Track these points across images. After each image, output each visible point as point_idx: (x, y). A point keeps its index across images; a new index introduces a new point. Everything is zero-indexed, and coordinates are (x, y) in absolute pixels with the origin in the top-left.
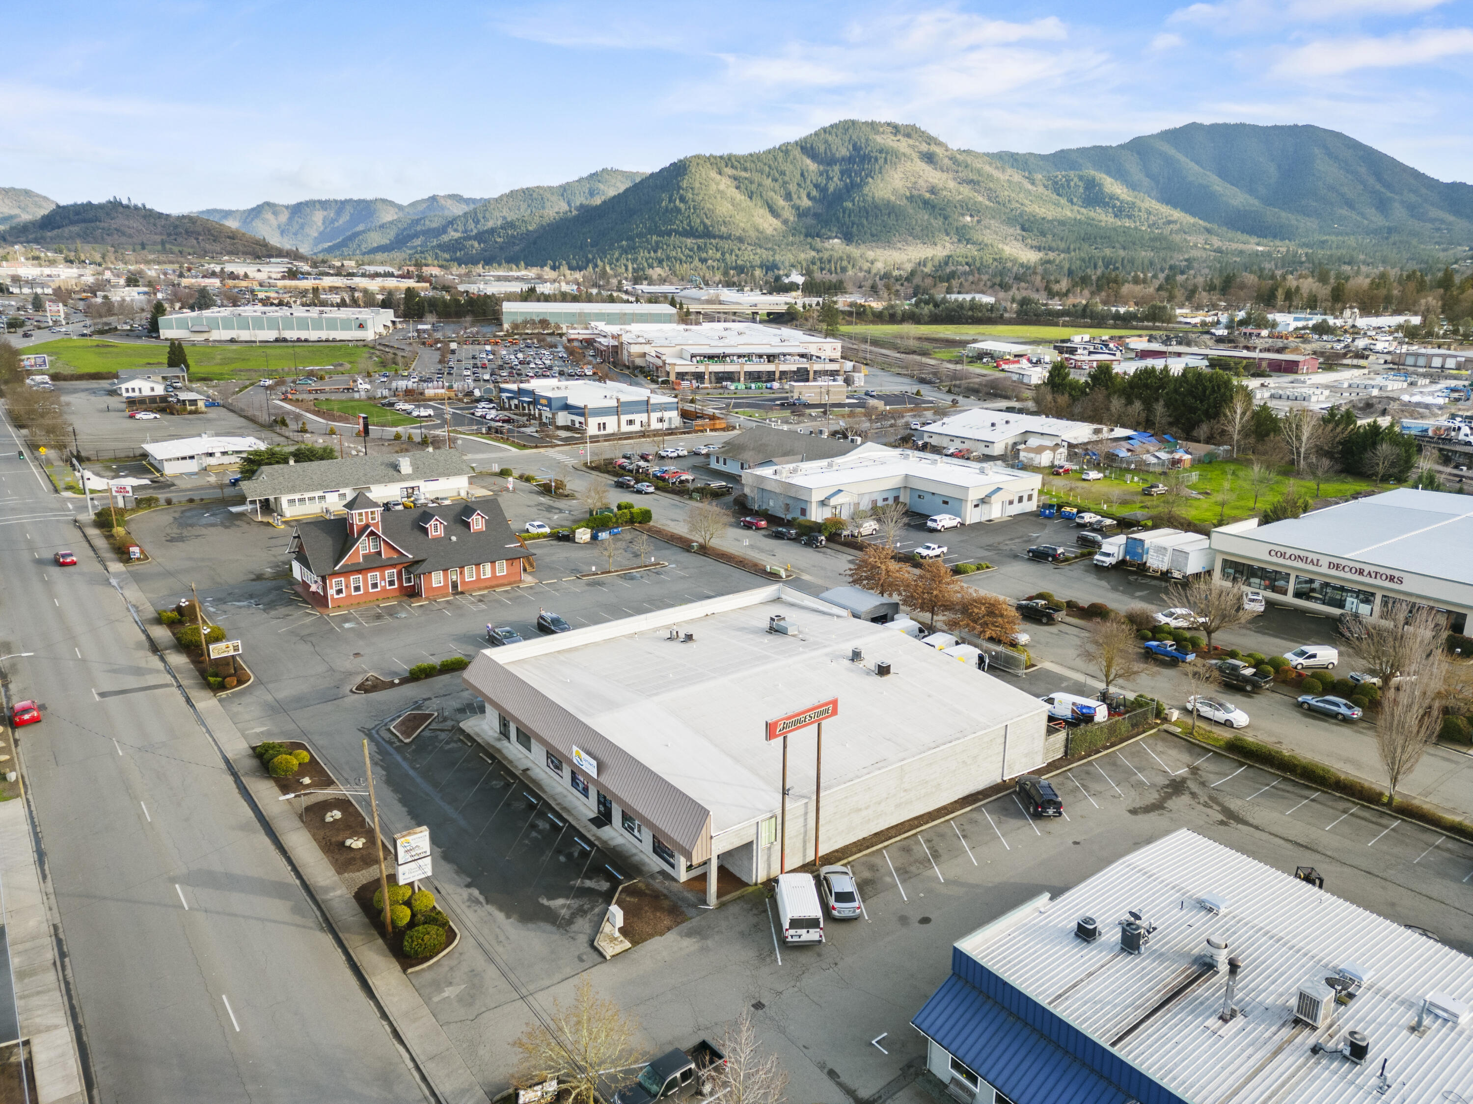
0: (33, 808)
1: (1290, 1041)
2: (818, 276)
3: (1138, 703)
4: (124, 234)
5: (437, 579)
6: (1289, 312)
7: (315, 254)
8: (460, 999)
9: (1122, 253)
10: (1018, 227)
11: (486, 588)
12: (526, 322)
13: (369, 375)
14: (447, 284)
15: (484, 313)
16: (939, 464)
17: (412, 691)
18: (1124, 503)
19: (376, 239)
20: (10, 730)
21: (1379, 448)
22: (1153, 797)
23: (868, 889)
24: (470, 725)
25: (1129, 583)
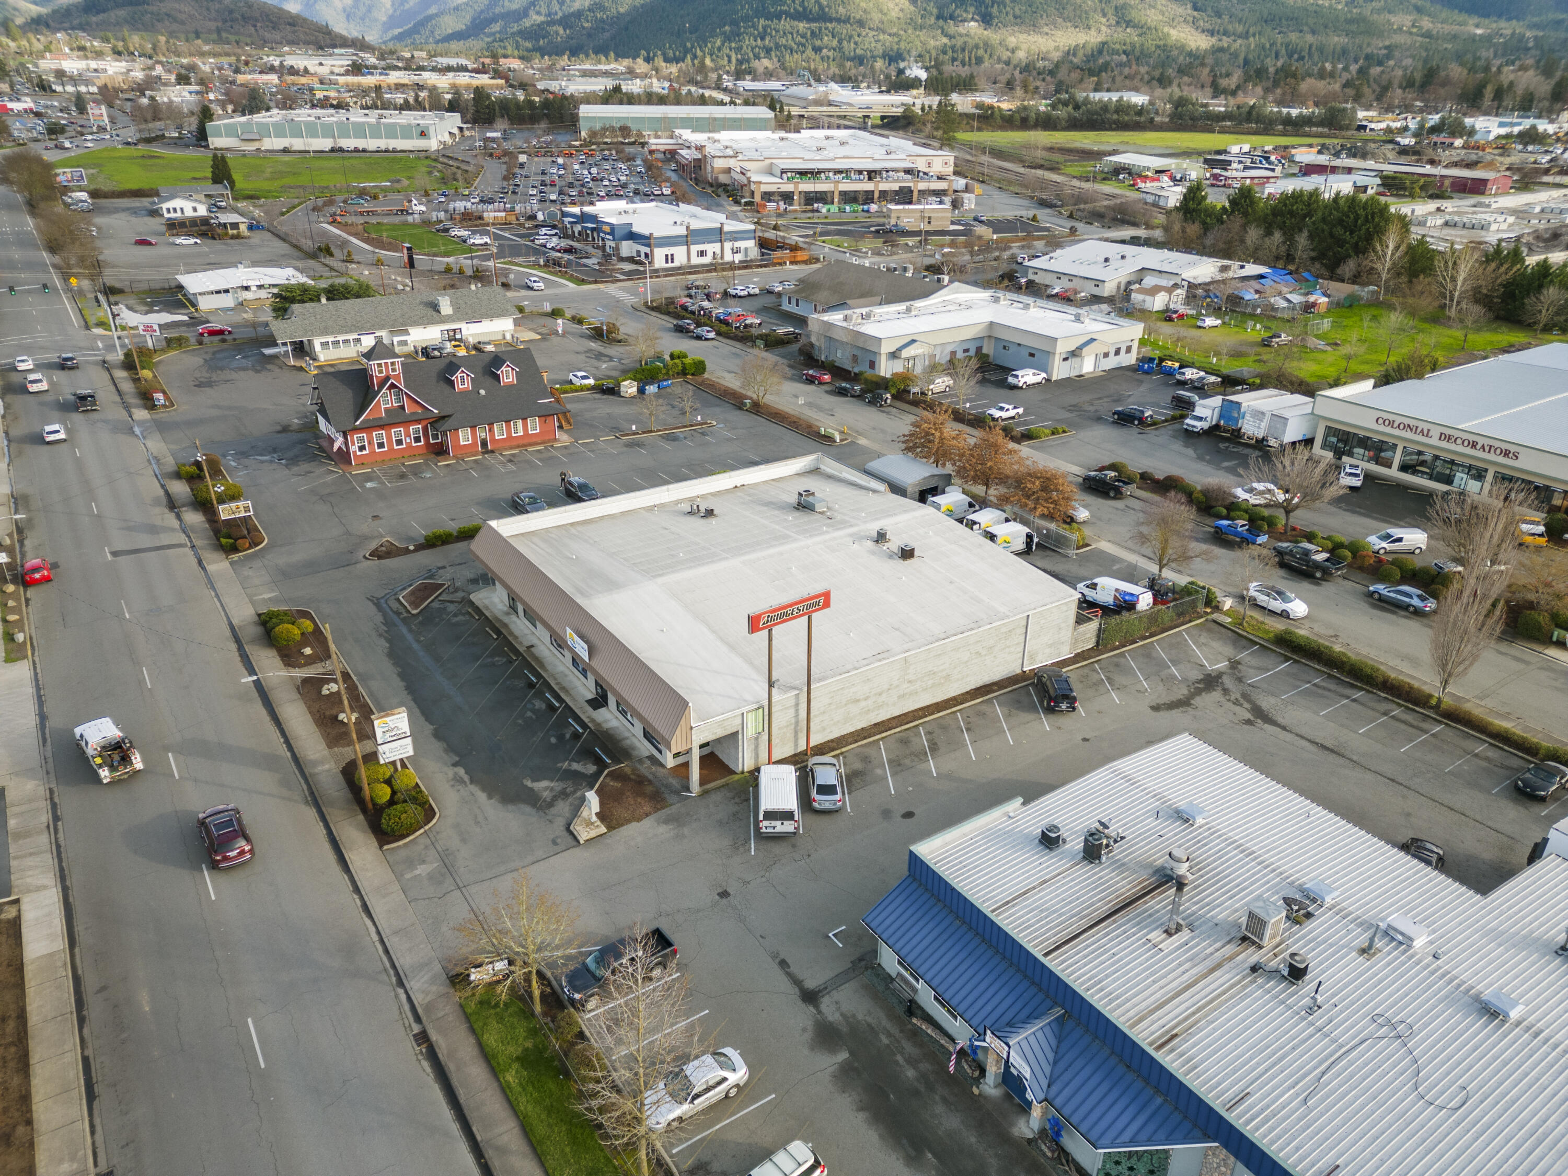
0: (39, 671)
1: (1231, 958)
2: (949, 69)
3: (1187, 591)
4: (175, 20)
5: (464, 437)
6: (1497, 115)
7: (385, 42)
8: (431, 877)
9: (1310, 38)
10: (1189, 6)
11: (518, 446)
12: (605, 129)
13: (427, 194)
14: (525, 80)
15: (561, 119)
16: (1032, 309)
17: (427, 558)
18: (1237, 354)
19: (451, 24)
20: (22, 589)
21: (1545, 292)
22: (1181, 692)
23: (856, 781)
24: (480, 597)
25: (1219, 451)
